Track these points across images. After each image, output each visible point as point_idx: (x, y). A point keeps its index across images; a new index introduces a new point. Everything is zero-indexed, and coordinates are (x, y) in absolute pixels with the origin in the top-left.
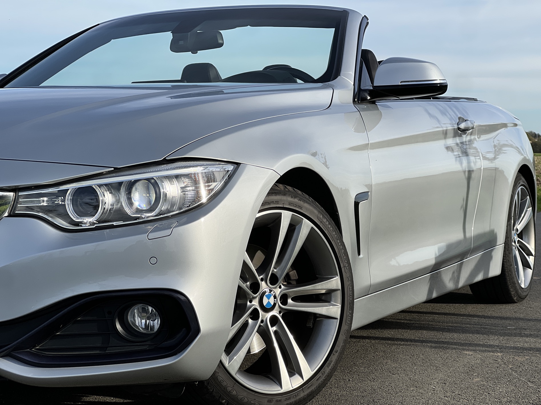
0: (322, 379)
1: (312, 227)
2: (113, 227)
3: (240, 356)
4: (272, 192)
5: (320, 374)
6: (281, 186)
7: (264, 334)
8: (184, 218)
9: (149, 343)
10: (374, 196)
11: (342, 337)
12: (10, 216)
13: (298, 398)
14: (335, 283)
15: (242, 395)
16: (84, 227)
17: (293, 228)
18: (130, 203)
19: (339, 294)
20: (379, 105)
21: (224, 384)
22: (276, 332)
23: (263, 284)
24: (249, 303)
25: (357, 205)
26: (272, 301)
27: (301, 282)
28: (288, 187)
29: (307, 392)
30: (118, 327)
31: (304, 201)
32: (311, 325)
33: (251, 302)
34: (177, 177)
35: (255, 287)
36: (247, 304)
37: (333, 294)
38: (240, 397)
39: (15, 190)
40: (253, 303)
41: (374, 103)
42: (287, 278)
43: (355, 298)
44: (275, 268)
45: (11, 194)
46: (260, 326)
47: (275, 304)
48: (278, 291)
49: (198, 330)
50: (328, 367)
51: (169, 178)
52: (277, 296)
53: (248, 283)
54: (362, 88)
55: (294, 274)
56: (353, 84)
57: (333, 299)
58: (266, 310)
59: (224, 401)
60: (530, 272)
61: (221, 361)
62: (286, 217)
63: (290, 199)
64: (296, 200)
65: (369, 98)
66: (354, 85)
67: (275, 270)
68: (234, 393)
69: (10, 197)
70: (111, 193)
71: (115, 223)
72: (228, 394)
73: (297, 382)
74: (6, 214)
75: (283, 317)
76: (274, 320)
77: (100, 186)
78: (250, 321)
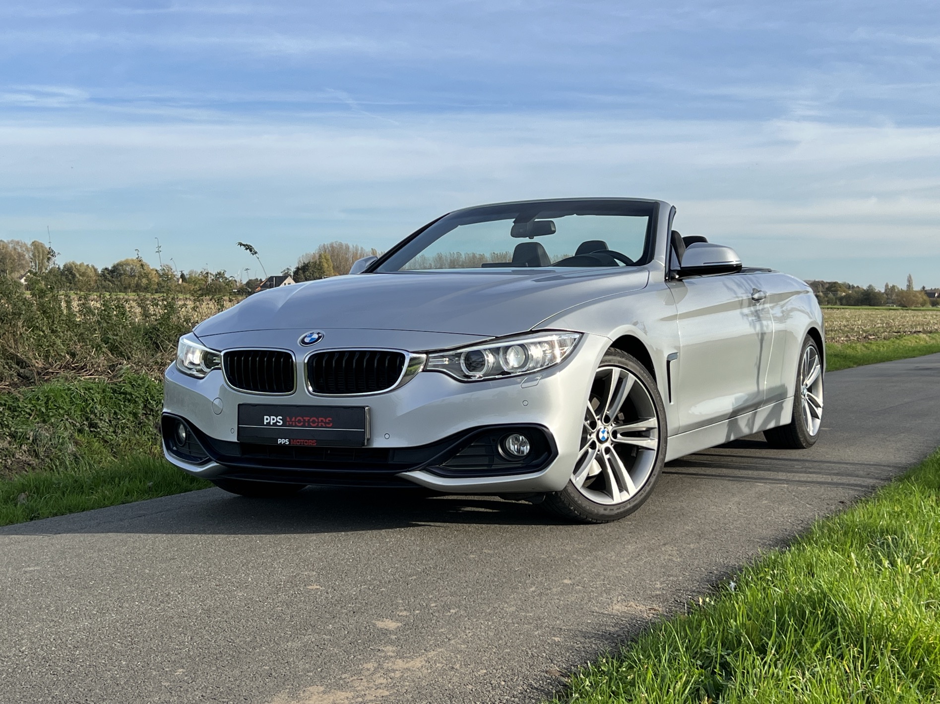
0: (643, 496)
1: (636, 381)
2: (495, 379)
3: (583, 475)
4: (607, 354)
5: (642, 491)
6: (612, 348)
7: (600, 460)
8: (545, 373)
9: (522, 462)
10: (681, 355)
11: (658, 464)
12: (423, 371)
13: (626, 508)
14: (653, 422)
15: (585, 504)
16: (473, 379)
17: (620, 381)
18: (507, 362)
19: (656, 431)
20: (686, 282)
21: (572, 495)
22: (609, 460)
23: (599, 422)
24: (589, 437)
25: (668, 363)
26: (606, 435)
27: (627, 421)
28: (617, 350)
29: (633, 504)
30: (500, 450)
31: (629, 360)
32: (635, 455)
33: (590, 435)
34: (540, 343)
35: (593, 425)
36: (587, 437)
37: (651, 431)
38: (584, 505)
39: (427, 353)
40: (592, 436)
41: (681, 280)
42: (617, 420)
43: (668, 435)
44: (608, 411)
45: (424, 356)
46: (597, 454)
47: (608, 438)
48: (610, 428)
49: (557, 454)
50: (648, 486)
51: (534, 344)
52: (609, 431)
53: (588, 422)
54: (672, 269)
55: (621, 416)
56: (664, 265)
57: (651, 434)
58: (601, 442)
59: (572, 508)
60: (818, 422)
61: (570, 480)
62: (616, 373)
63: (619, 359)
64: (623, 360)
65: (677, 277)
66: (665, 267)
67: (608, 412)
68: (580, 502)
69: (423, 358)
70: (493, 355)
71: (497, 377)
72: (575, 503)
73: (625, 497)
74: (421, 370)
75: (614, 448)
76: (607, 450)
77: (485, 350)
78: (590, 450)
